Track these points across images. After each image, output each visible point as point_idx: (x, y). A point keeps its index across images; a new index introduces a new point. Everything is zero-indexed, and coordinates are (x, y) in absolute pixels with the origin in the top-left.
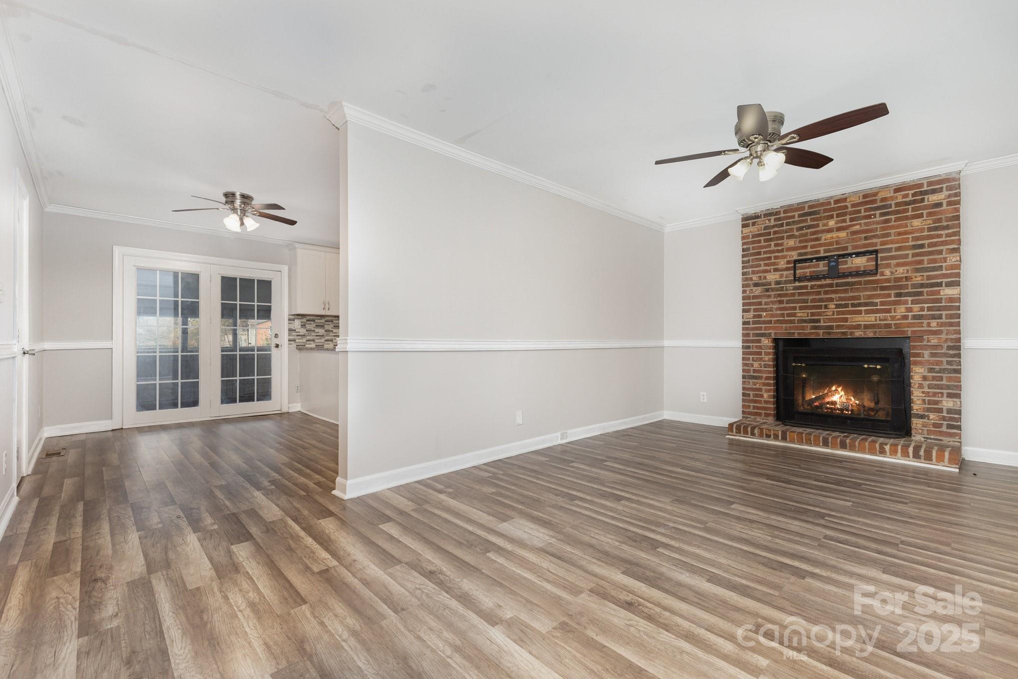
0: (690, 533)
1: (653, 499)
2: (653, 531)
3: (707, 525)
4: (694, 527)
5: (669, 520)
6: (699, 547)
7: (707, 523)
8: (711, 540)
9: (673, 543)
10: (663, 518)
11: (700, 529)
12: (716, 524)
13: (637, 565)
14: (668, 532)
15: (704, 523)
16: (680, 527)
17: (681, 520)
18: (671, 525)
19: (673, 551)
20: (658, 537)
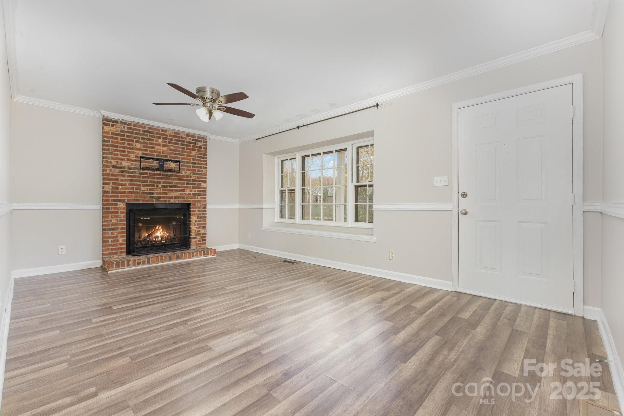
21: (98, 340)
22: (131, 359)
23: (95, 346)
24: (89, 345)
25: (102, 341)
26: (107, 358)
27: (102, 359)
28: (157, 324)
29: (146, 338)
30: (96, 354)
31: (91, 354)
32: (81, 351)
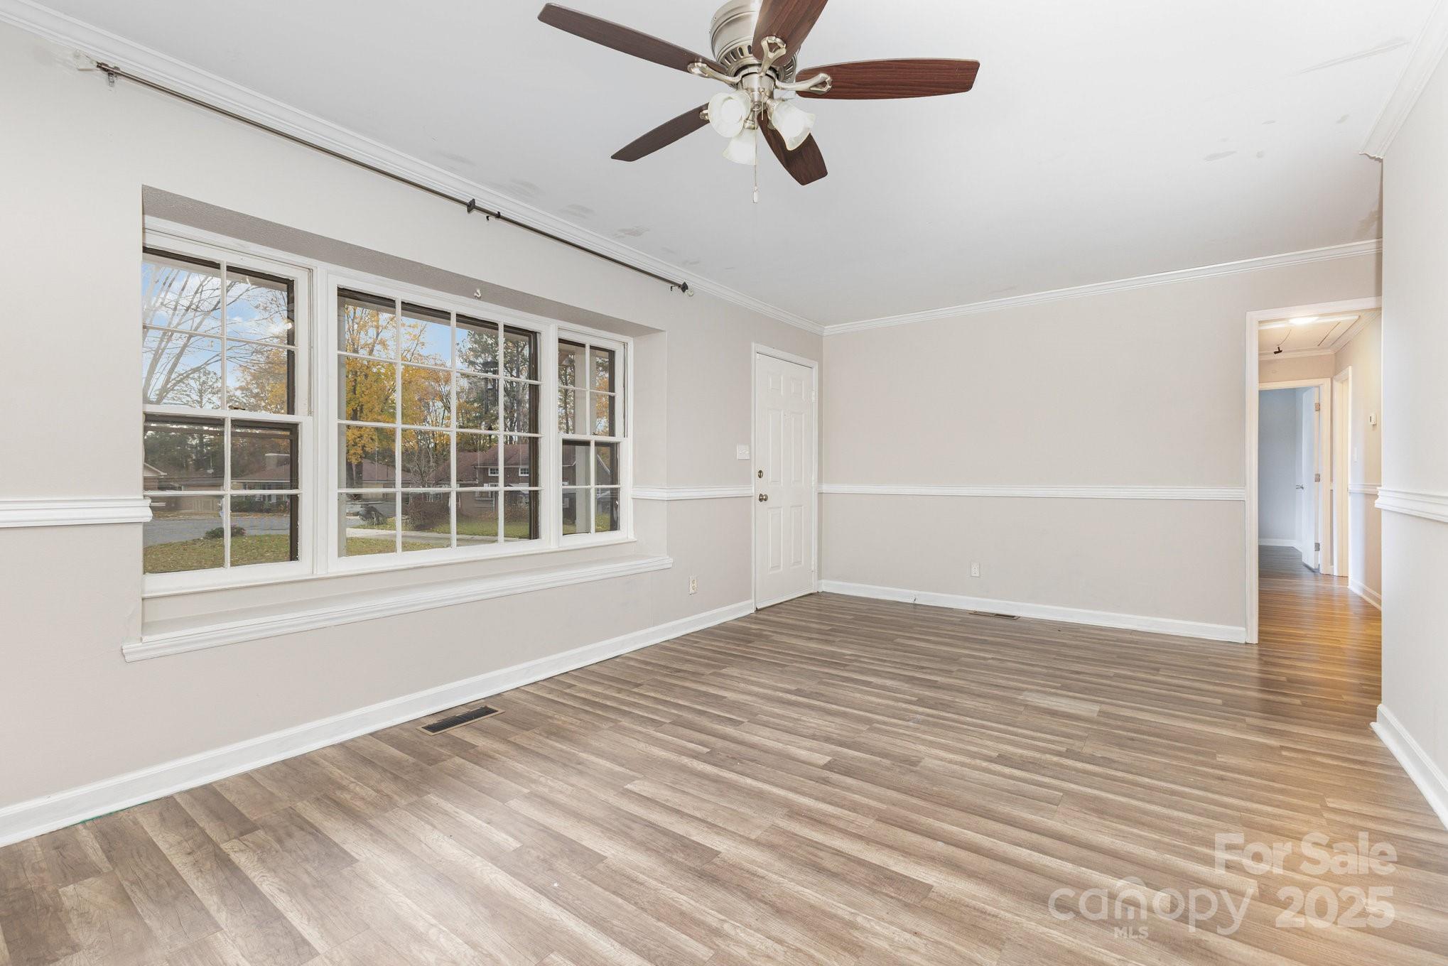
0: (888, 717)
1: (950, 762)
2: (928, 715)
3: (868, 727)
4: (885, 723)
5: (916, 729)
6: (879, 704)
7: (868, 729)
8: (866, 711)
9: (904, 706)
10: (924, 732)
11: (878, 722)
12: (858, 729)
13: (929, 686)
14: (912, 715)
15: (872, 730)
16: (900, 722)
17: (901, 731)
18: (911, 724)
19: (902, 699)
20: (921, 709)
21: (1258, 819)
22: (1215, 755)
23: (1269, 809)
24: (1280, 817)
25: (1248, 810)
26: (1253, 776)
27: (1262, 779)
28: (1115, 780)
29: (1165, 769)
30: (1269, 792)
31: (1281, 797)
32: (1300, 814)
